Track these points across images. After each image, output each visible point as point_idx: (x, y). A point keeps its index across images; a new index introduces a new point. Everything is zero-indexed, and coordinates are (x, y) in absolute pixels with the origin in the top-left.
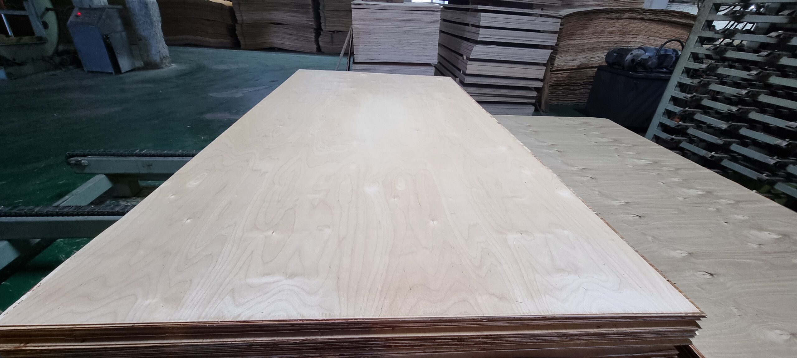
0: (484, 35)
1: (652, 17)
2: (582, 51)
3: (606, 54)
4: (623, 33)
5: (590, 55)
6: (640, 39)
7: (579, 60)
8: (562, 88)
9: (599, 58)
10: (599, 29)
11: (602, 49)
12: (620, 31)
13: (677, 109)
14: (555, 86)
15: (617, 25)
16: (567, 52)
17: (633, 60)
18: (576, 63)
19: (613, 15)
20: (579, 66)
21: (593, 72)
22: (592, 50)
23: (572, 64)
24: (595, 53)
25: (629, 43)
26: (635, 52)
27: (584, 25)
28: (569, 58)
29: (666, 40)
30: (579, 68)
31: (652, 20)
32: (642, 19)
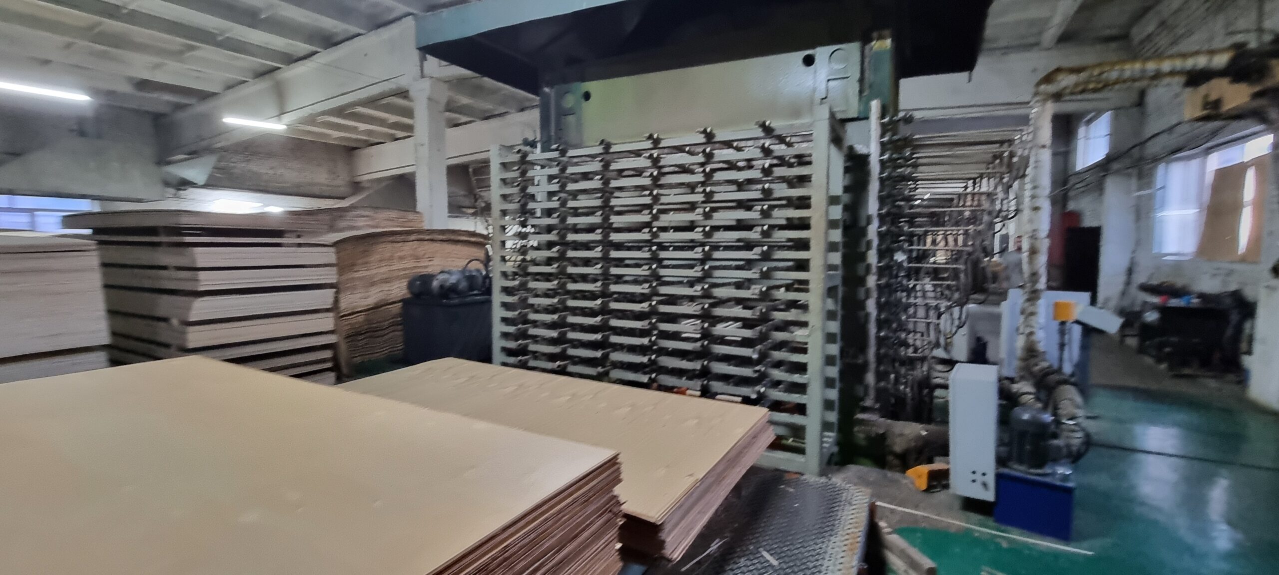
0: (207, 281)
1: (441, 237)
2: (373, 284)
3: (405, 284)
4: (417, 258)
5: (385, 287)
6: (436, 261)
7: (373, 297)
8: (362, 337)
9: (399, 290)
10: (388, 255)
11: (398, 278)
12: (411, 255)
13: (511, 329)
14: (352, 336)
15: (405, 248)
16: (354, 288)
17: (442, 287)
18: (371, 301)
19: (399, 238)
20: (376, 304)
21: (397, 308)
22: (387, 281)
23: (366, 303)
24: (392, 284)
25: (426, 267)
26: (441, 277)
27: (365, 251)
28: (359, 295)
29: (468, 260)
30: (377, 307)
31: (442, 241)
32: (432, 240)
